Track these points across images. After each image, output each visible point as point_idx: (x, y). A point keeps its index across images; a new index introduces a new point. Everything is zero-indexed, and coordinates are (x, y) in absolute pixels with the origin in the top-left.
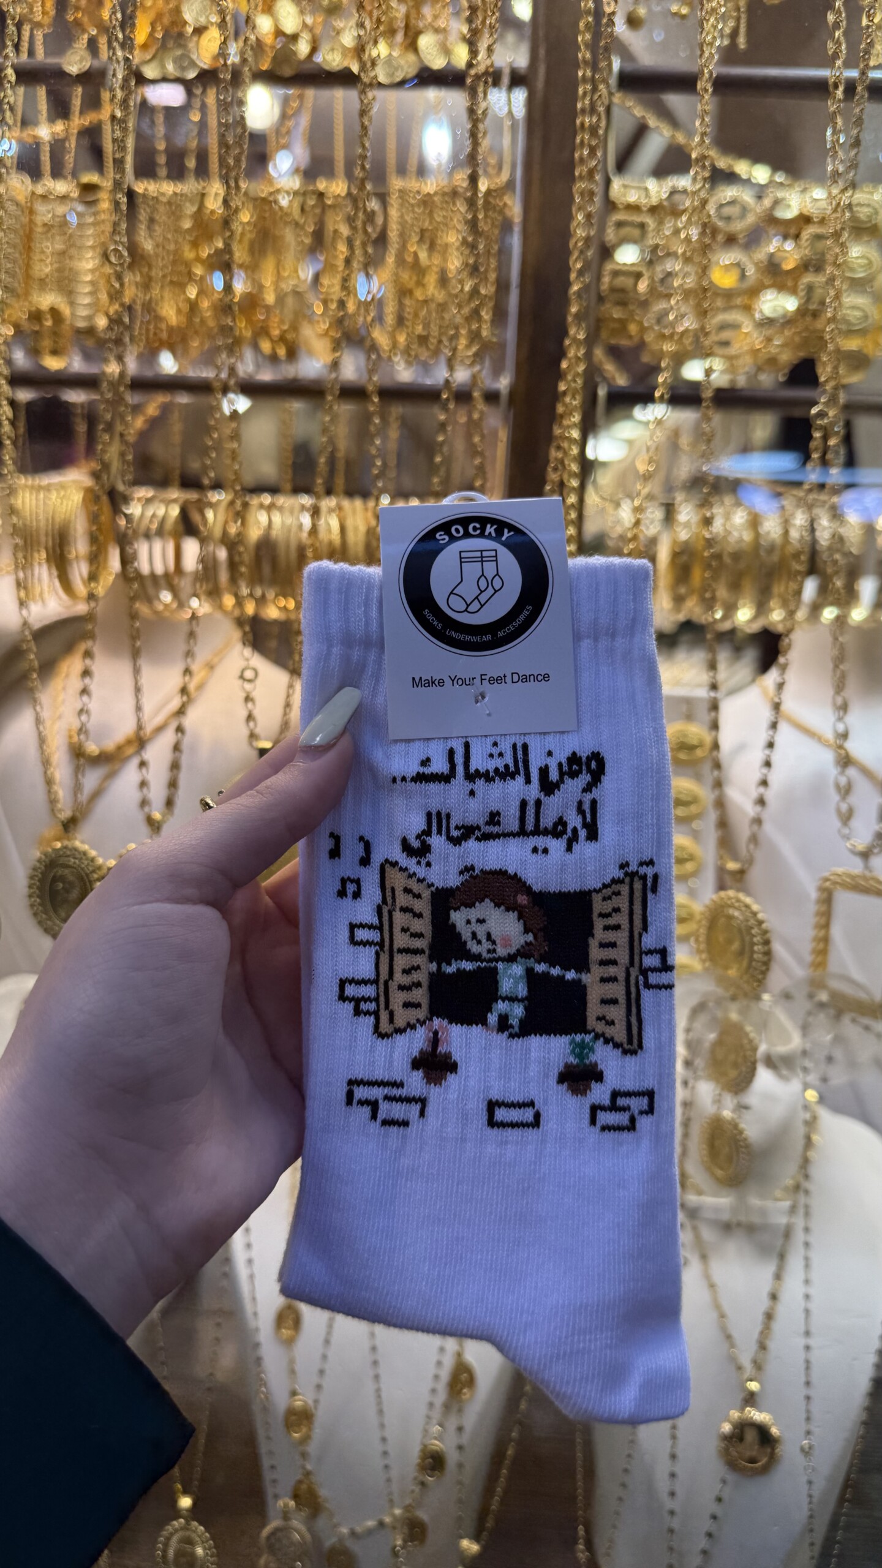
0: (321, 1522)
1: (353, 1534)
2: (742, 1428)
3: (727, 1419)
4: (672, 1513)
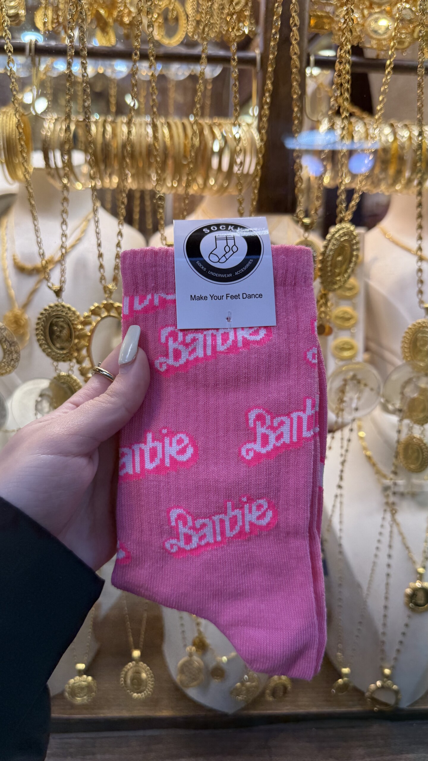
0: (209, 656)
2: (415, 591)
3: (409, 587)
4: (384, 634)
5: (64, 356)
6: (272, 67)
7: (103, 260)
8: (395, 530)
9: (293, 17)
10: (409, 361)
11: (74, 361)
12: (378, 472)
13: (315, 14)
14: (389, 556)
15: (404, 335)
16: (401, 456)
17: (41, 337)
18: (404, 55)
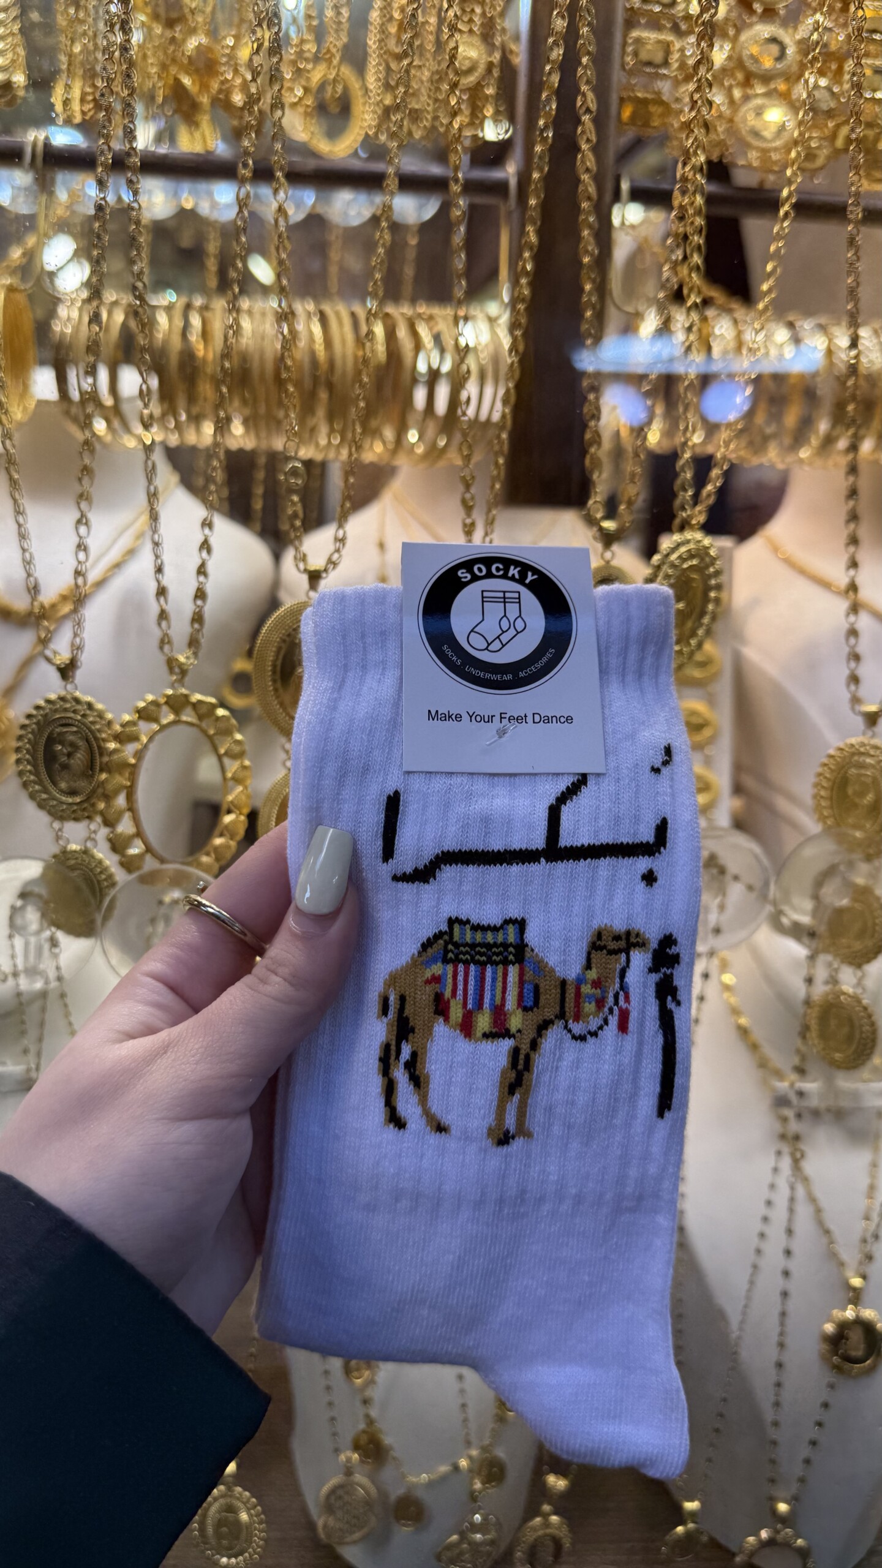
0: (388, 1473)
2: (844, 1327)
3: (830, 1319)
4: (776, 1424)
5: (75, 807)
6: (538, 197)
7: (166, 602)
8: (800, 1191)
9: (584, 95)
10: (830, 827)
11: (99, 819)
12: (763, 1064)
13: (632, 95)
14: (788, 1253)
15: (820, 770)
16: (813, 1034)
17: (25, 766)
18: (816, 182)
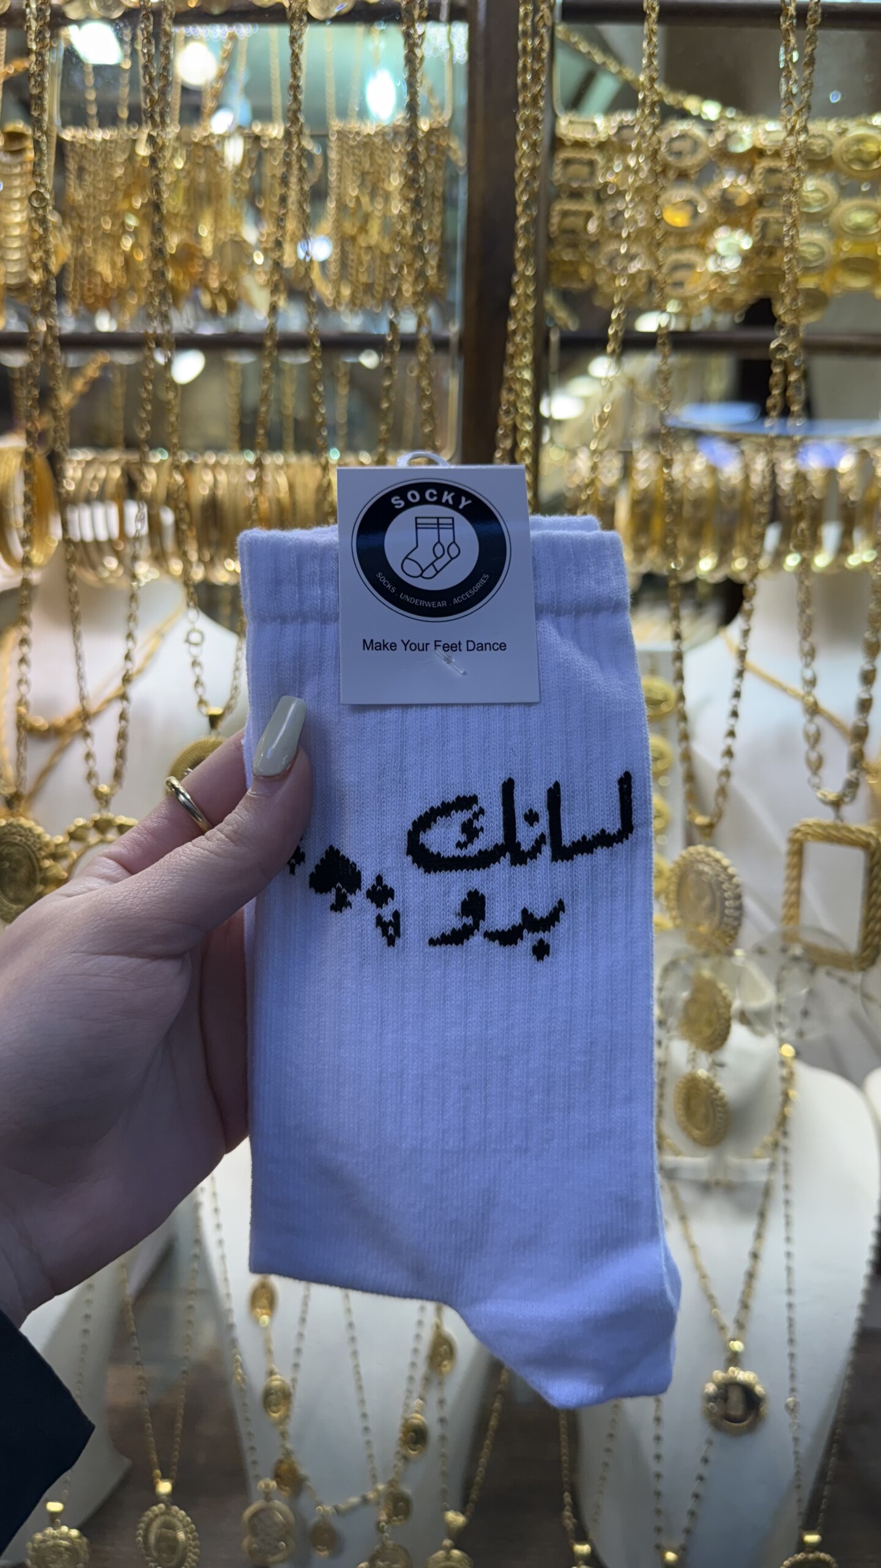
0: (304, 1500)
1: (337, 1510)
2: (727, 1387)
3: (711, 1380)
4: (658, 1476)
10: (678, 924)
